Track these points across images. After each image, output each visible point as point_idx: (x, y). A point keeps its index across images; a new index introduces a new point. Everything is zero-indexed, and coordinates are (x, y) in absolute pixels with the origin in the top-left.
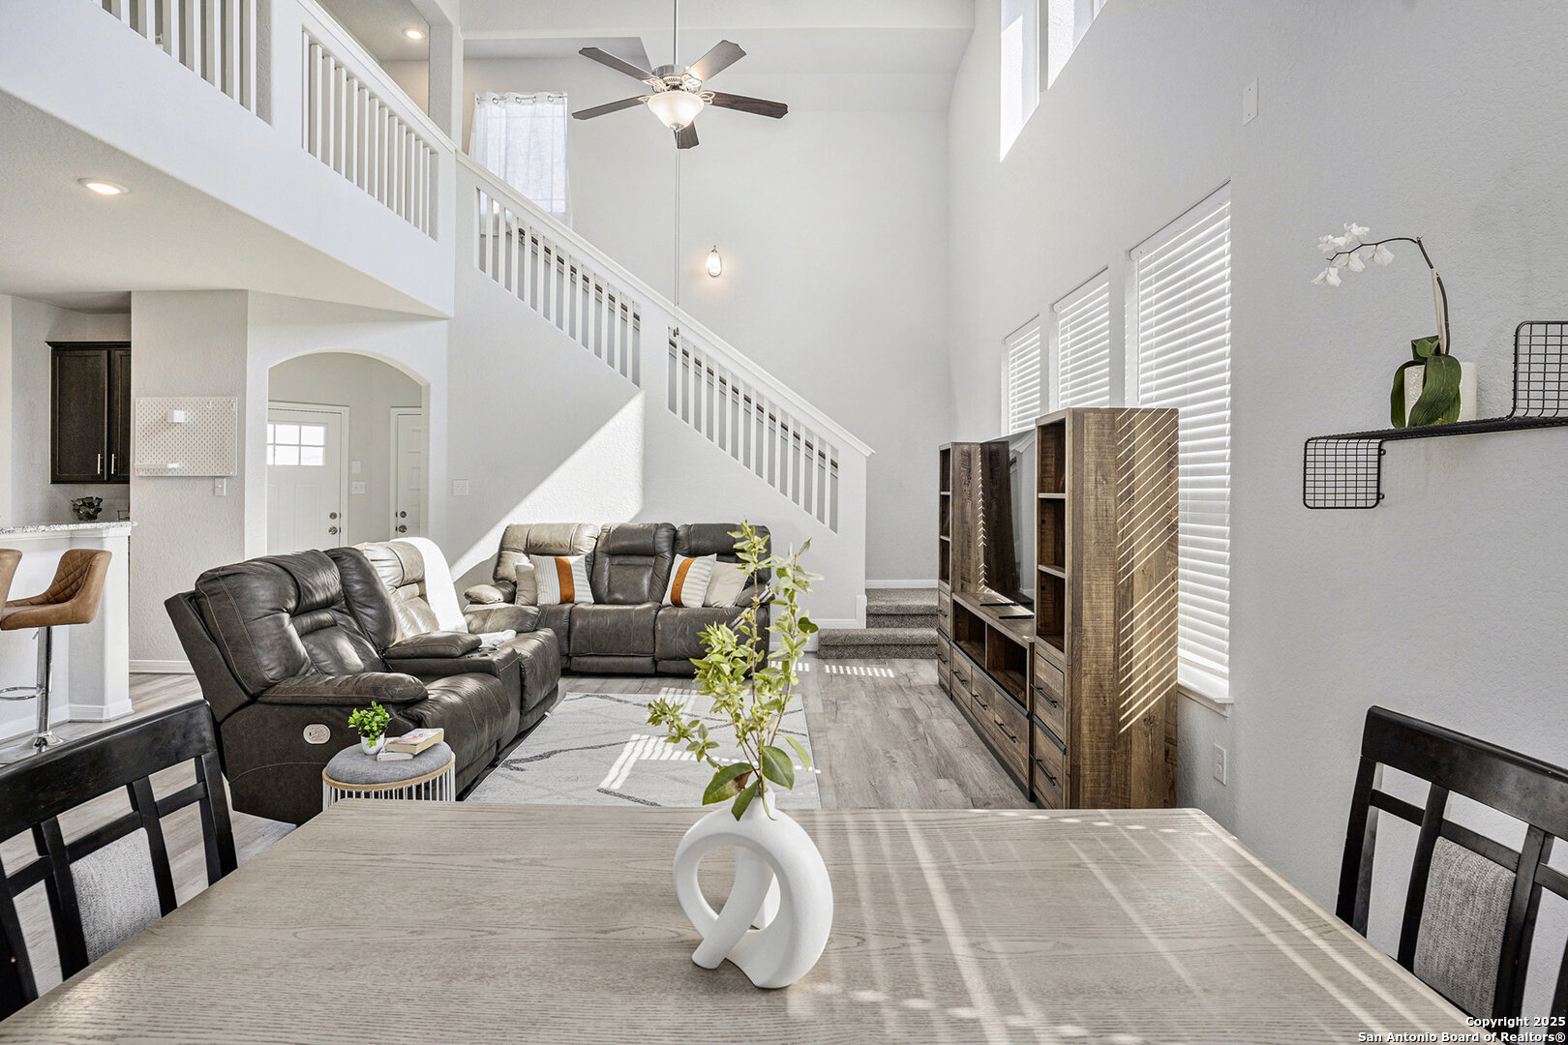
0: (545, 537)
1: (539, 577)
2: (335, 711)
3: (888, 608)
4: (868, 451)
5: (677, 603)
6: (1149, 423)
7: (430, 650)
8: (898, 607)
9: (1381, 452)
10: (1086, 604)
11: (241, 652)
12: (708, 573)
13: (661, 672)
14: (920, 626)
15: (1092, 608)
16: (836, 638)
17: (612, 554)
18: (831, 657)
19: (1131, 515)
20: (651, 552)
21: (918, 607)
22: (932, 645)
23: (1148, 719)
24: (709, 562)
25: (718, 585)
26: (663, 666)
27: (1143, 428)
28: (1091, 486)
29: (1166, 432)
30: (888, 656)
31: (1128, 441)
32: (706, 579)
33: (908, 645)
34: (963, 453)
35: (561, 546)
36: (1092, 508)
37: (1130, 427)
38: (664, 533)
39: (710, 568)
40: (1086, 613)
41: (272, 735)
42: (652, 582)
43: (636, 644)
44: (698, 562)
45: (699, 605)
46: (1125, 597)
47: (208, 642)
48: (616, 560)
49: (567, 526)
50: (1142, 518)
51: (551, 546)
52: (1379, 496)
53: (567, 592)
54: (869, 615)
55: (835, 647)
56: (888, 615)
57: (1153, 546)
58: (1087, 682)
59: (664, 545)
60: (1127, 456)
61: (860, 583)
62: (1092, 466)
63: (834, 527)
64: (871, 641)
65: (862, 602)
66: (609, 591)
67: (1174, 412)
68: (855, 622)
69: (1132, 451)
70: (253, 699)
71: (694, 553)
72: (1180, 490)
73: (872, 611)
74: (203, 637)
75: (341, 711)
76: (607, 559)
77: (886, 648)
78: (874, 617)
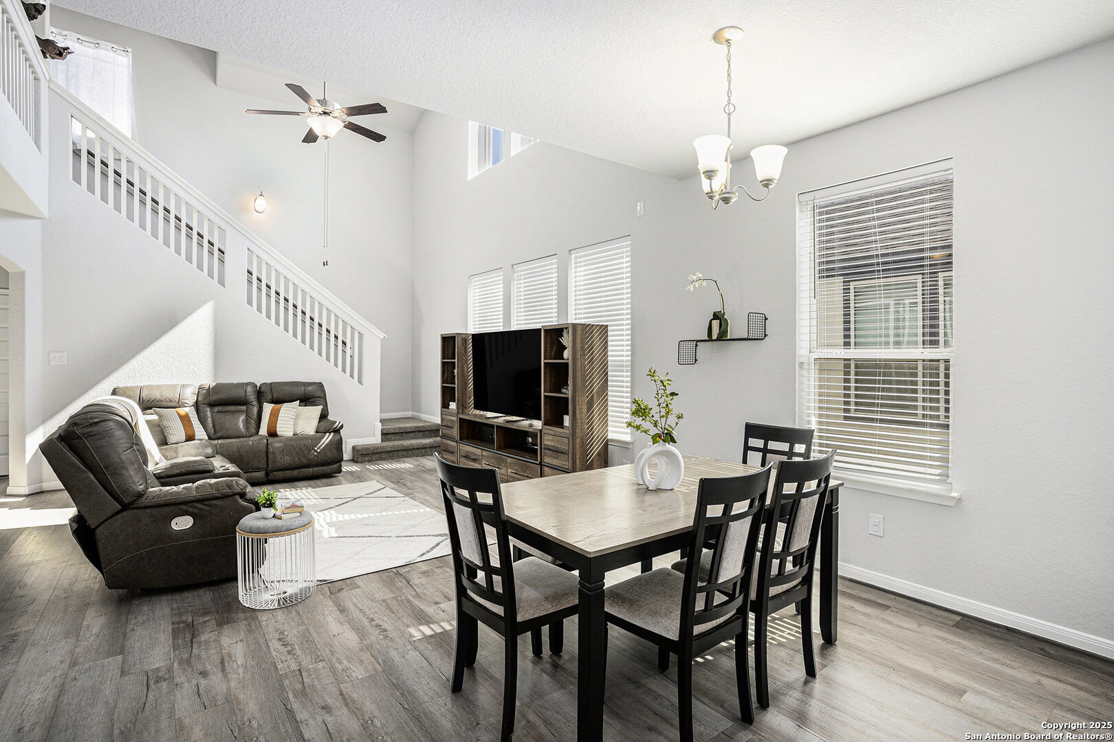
0: (156, 395)
1: (165, 423)
2: (199, 505)
3: (394, 429)
4: (382, 335)
5: (273, 434)
6: (598, 330)
7: (191, 469)
8: (400, 428)
9: (696, 346)
10: (577, 407)
11: (119, 474)
12: (294, 414)
13: (271, 480)
14: (412, 438)
15: (580, 409)
16: (368, 449)
17: (212, 405)
18: (365, 461)
19: (593, 369)
20: (243, 402)
21: (411, 428)
22: (423, 448)
23: (599, 454)
24: (294, 406)
25: (300, 421)
26: (271, 476)
27: (596, 332)
28: (579, 357)
29: (604, 334)
30: (399, 457)
31: (592, 338)
32: (293, 417)
33: (409, 450)
34: (462, 339)
35: (171, 401)
36: (579, 365)
37: (592, 332)
38: (249, 389)
39: (295, 410)
40: (578, 411)
41: (146, 529)
42: (247, 422)
43: (255, 464)
44: (285, 408)
45: (291, 434)
46: (591, 404)
47: (85, 471)
48: (216, 409)
49: (174, 387)
50: (596, 370)
51: (162, 401)
52: (696, 360)
53: (190, 433)
54: (383, 434)
55: (368, 454)
56: (393, 433)
57: (600, 382)
58: (578, 441)
59: (252, 397)
60: (591, 344)
61: (377, 416)
62: (579, 348)
63: (360, 382)
64: (389, 449)
65: (379, 426)
66: (215, 430)
67: (607, 326)
68: (375, 439)
69: (593, 342)
70: (125, 507)
71: (278, 401)
72: (609, 358)
73: (385, 432)
74: (79, 468)
75: (203, 504)
76: (208, 409)
77: (397, 452)
78: (385, 435)
